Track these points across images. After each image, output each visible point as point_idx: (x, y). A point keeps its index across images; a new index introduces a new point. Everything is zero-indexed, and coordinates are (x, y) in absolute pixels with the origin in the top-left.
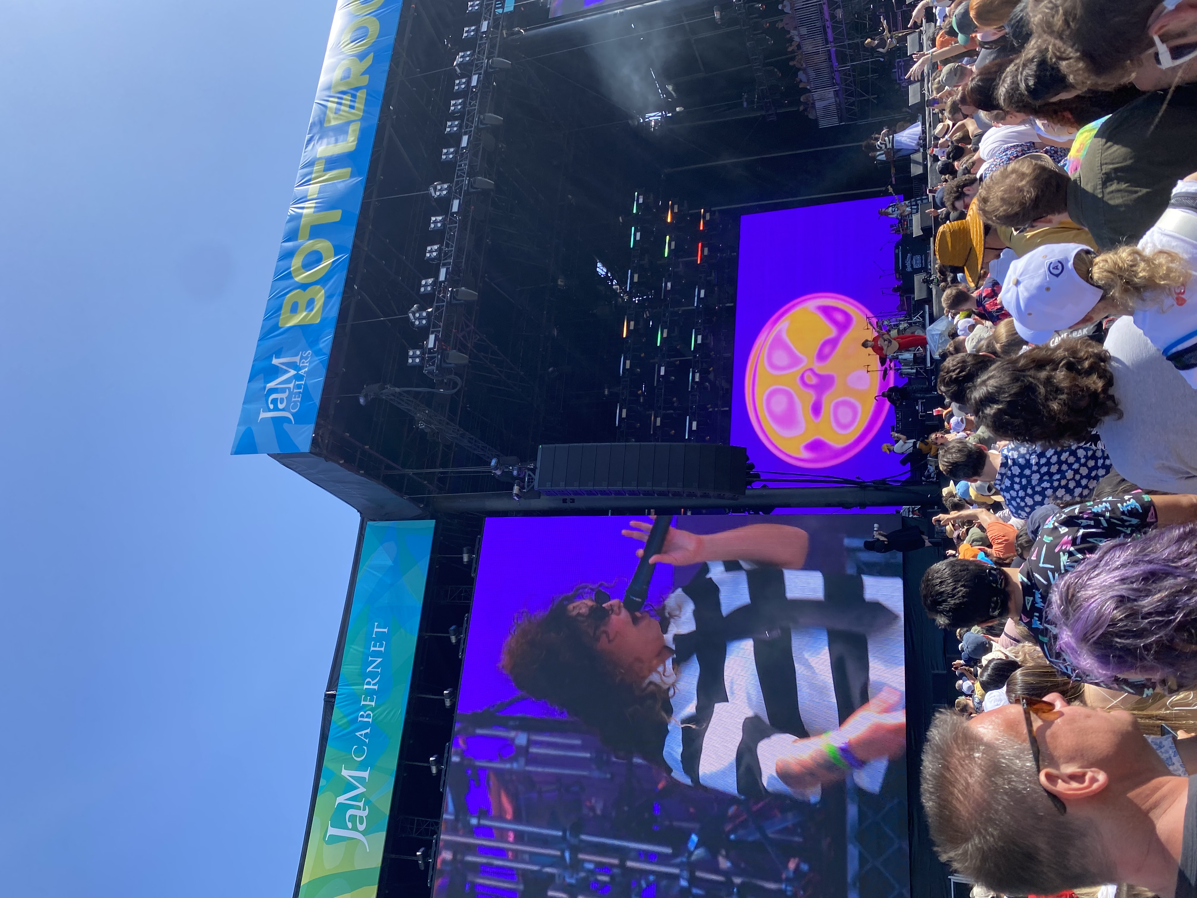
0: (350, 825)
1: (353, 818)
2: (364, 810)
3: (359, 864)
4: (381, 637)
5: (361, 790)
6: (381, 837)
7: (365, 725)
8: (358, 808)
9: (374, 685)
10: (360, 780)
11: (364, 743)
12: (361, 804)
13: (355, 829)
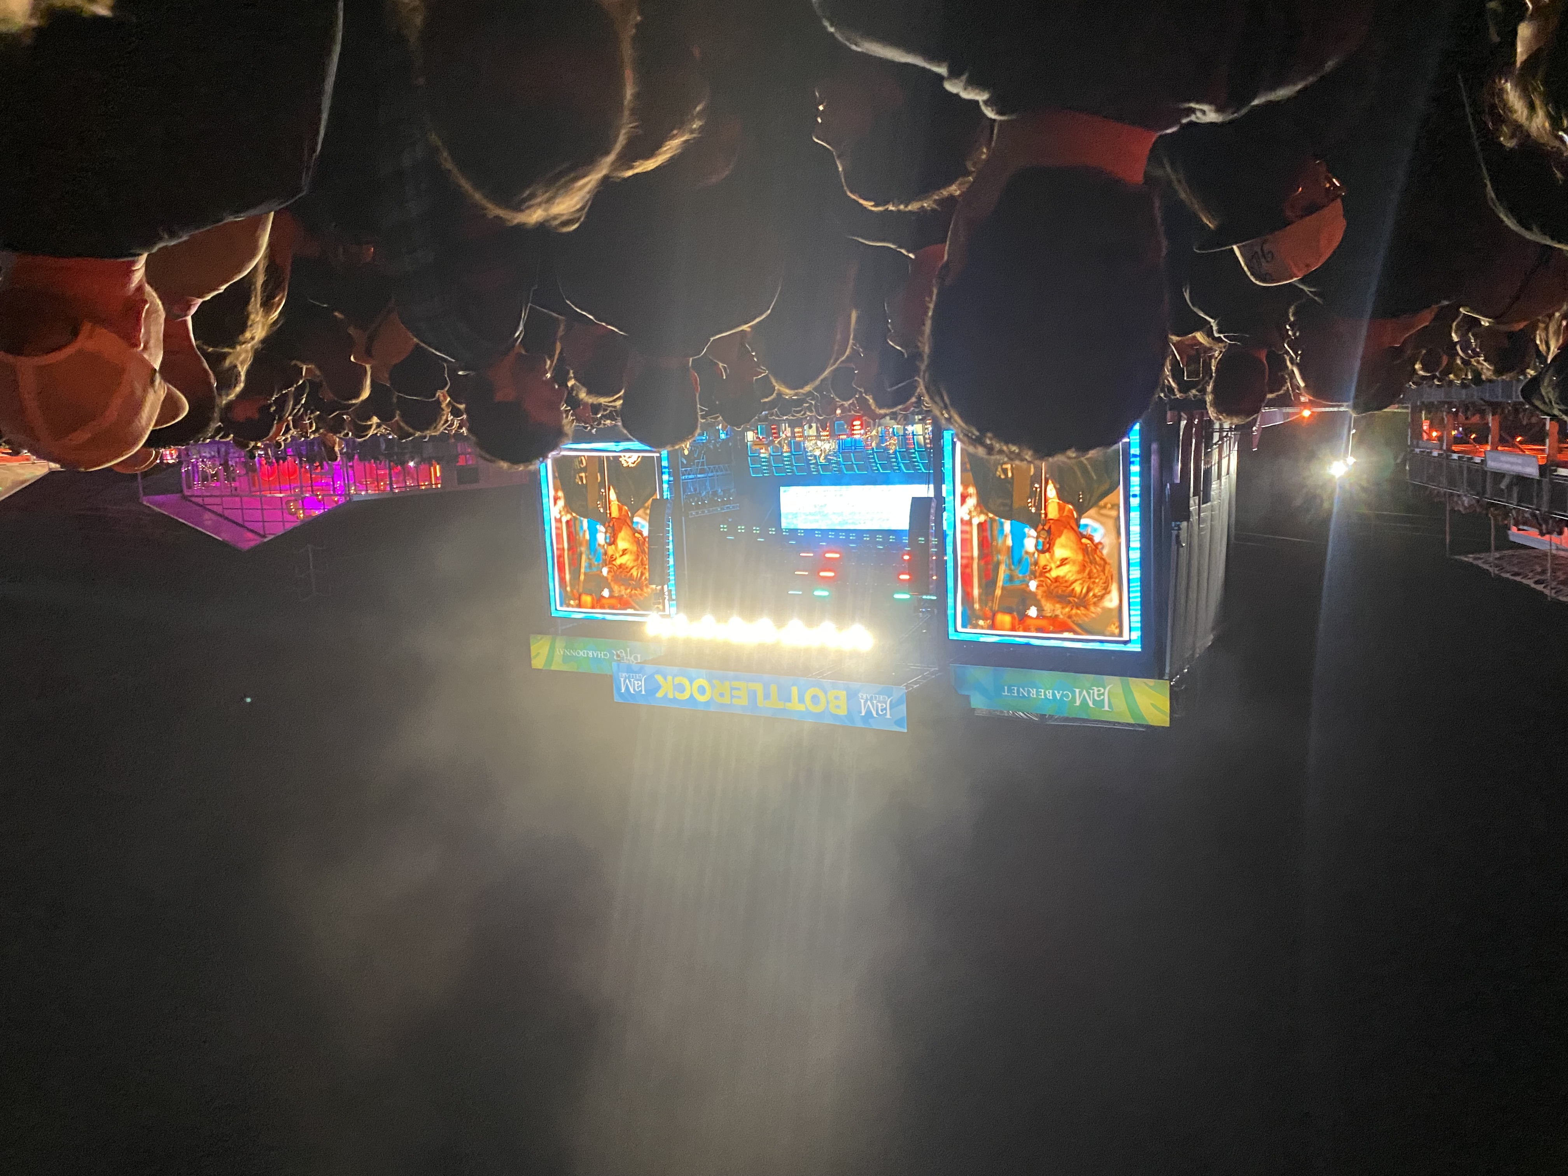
0: (1102, 697)
1: (1099, 696)
2: (1094, 689)
3: (1120, 690)
4: (1010, 690)
5: (1085, 692)
6: (1106, 678)
7: (1054, 694)
8: (1093, 693)
9: (1033, 691)
10: (1080, 693)
11: (1062, 693)
12: (1091, 692)
13: (1103, 694)
